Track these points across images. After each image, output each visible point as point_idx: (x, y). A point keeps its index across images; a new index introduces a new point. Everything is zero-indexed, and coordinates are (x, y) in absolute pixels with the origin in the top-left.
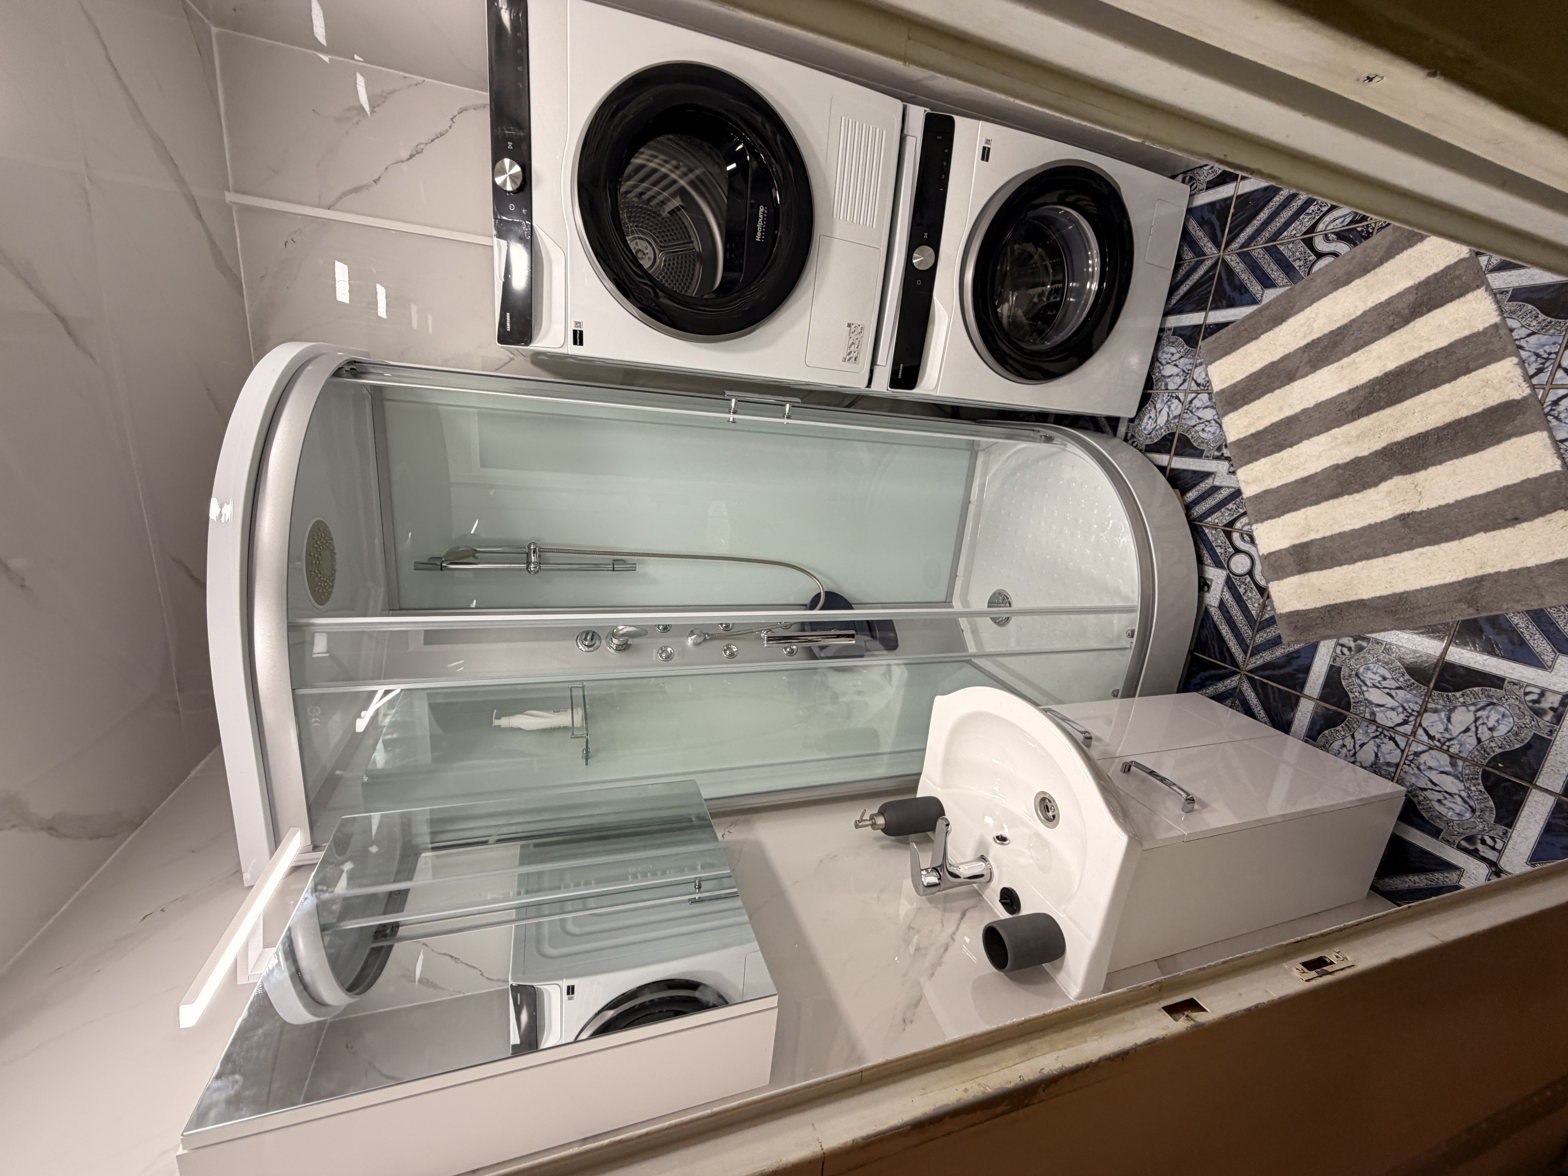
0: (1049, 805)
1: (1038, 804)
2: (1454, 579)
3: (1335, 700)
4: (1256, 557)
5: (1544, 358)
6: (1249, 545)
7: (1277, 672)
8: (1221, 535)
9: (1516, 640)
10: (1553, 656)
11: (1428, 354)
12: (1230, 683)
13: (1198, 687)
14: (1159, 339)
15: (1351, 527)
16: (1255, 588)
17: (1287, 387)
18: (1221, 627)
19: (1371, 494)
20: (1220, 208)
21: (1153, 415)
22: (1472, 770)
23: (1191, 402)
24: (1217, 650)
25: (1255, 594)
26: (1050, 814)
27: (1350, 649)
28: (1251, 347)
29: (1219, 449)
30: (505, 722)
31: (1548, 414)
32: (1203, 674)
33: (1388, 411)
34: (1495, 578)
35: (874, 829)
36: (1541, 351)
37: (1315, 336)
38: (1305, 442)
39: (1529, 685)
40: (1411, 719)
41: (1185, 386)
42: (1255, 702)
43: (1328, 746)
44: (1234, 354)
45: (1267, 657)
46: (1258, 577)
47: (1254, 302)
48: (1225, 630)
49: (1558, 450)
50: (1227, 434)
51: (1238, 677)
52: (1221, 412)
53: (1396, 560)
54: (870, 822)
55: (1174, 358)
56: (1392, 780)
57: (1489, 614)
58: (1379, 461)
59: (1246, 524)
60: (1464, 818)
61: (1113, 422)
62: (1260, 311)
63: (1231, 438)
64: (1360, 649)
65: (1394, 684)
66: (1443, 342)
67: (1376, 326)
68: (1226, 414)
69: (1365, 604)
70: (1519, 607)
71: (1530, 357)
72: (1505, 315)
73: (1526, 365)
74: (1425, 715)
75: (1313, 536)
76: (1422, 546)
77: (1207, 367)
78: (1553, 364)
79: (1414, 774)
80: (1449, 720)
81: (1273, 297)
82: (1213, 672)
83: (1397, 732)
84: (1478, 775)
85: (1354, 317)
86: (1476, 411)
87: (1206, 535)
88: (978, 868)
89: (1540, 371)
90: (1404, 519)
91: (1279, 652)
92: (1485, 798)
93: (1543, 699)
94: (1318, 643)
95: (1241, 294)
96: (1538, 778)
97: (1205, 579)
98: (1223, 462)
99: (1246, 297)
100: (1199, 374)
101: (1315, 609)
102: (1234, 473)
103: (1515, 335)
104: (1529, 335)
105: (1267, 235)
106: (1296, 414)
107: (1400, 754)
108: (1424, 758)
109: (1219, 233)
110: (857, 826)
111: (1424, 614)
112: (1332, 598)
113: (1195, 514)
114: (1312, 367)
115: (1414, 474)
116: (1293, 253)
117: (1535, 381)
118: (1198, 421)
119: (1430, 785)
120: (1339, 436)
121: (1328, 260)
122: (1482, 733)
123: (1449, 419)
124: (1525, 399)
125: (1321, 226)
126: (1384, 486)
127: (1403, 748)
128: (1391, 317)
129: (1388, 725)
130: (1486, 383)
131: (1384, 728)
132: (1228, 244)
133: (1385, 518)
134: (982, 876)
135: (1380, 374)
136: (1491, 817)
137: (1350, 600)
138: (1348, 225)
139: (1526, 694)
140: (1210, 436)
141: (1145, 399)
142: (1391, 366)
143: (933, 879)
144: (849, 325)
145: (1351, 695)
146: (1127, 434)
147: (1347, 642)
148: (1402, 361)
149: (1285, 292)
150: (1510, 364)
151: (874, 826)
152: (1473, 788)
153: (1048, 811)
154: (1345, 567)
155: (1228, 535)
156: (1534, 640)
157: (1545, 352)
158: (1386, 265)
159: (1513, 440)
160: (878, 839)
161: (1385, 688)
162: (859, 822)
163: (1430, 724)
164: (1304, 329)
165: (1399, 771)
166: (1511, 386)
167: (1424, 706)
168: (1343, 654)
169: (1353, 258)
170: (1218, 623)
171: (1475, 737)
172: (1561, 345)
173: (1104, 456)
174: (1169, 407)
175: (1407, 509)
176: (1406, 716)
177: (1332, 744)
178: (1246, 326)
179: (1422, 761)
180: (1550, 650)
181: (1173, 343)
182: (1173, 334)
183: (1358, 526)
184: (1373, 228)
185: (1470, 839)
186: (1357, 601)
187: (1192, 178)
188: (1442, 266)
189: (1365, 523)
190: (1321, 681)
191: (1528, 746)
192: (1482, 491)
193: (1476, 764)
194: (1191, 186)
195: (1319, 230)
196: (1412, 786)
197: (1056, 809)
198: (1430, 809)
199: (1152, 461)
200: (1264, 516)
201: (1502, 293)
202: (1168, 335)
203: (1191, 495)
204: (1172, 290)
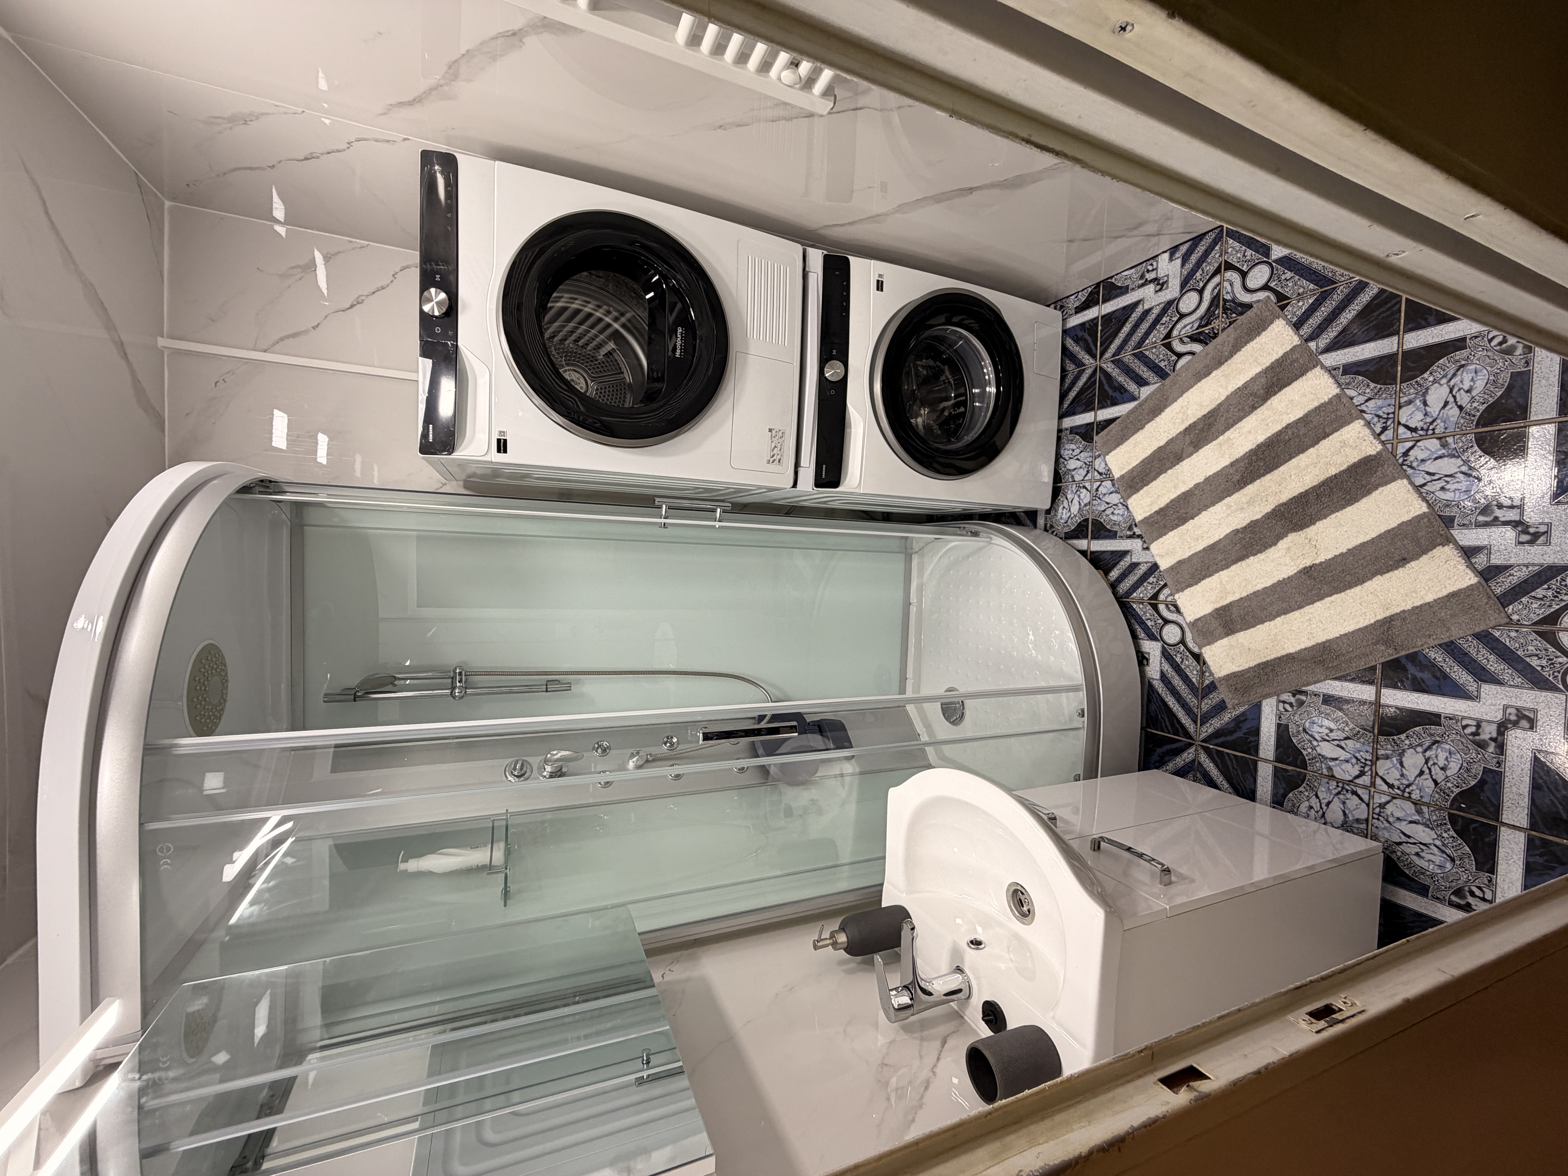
0: (1022, 898)
1: (1010, 898)
2: (1367, 623)
3: (1291, 759)
4: (1184, 625)
5: (1384, 418)
6: (1175, 615)
7: (1229, 738)
8: (1148, 608)
9: (1438, 674)
10: (1476, 686)
11: (1289, 425)
12: (1188, 756)
13: (1157, 764)
14: (1059, 439)
15: (1264, 586)
16: (1190, 656)
17: (1177, 467)
18: (1167, 700)
19: (1273, 553)
20: (1090, 327)
21: (1066, 504)
22: (1438, 815)
23: (1097, 490)
24: (1167, 723)
25: (1191, 661)
26: (1025, 909)
27: (1291, 705)
28: (1139, 436)
29: (1130, 528)
30: (413, 865)
31: (1402, 464)
32: (1159, 751)
33: (1268, 477)
34: (1402, 616)
35: (835, 949)
36: (1380, 413)
37: (1191, 421)
38: (1204, 513)
39: (1464, 718)
40: (1367, 769)
41: (1089, 476)
42: (1216, 773)
43: (1295, 810)
44: (1125, 444)
45: (1216, 724)
46: (1191, 645)
47: (1133, 398)
48: (1171, 702)
49: (1420, 494)
50: (1134, 515)
51: (1194, 748)
52: (1125, 495)
53: (1310, 611)
54: (831, 941)
55: (1075, 453)
56: (1366, 837)
57: (1407, 652)
58: (1272, 522)
59: (1168, 596)
60: (1447, 870)
61: (1031, 515)
62: (1140, 405)
63: (1139, 516)
64: (1301, 703)
65: (1342, 735)
66: (1299, 414)
67: (1240, 407)
68: (1129, 497)
69: (1293, 658)
70: (1432, 642)
71: (1372, 418)
72: (1343, 387)
73: (1372, 425)
74: (1379, 763)
75: (1230, 599)
76: (1331, 595)
77: (1105, 458)
78: (1393, 422)
79: (1385, 828)
80: (1401, 764)
81: (1148, 392)
82: (1168, 747)
83: (1357, 785)
84: (1445, 819)
85: (1219, 402)
86: (1342, 469)
87: (1134, 610)
88: (954, 982)
89: (1384, 429)
90: (1308, 572)
91: (1226, 717)
92: (1460, 844)
93: (1480, 730)
94: (1260, 702)
95: (1122, 393)
96: (1502, 814)
97: (1142, 653)
98: (1136, 540)
99: (1125, 395)
100: (1099, 464)
101: (1250, 669)
102: (1148, 549)
103: (1356, 401)
104: (1367, 401)
105: (1133, 344)
106: (1191, 489)
107: (1366, 808)
108: (1390, 808)
109: (1093, 348)
110: (816, 948)
111: (1350, 661)
112: (1262, 656)
113: (1121, 591)
114: (1194, 447)
115: (1305, 530)
116: (1157, 356)
117: (1383, 438)
118: (1107, 506)
119: (1404, 839)
120: (1233, 504)
121: (1188, 358)
122: (1436, 774)
123: (1322, 478)
124: (1379, 453)
125: (1175, 333)
126: (1283, 544)
127: (1367, 802)
128: (1251, 399)
129: (1348, 779)
130: (1344, 444)
131: (1344, 782)
132: (1102, 354)
133: (1291, 573)
134: (960, 991)
135: (1253, 447)
136: (1471, 864)
137: (1279, 655)
138: (1197, 329)
139: (1464, 727)
140: (1120, 518)
141: (1057, 492)
142: (1261, 438)
143: (905, 1000)
144: (770, 430)
145: (1305, 753)
146: (1046, 525)
147: (1287, 698)
148: (1269, 434)
149: (1157, 388)
150: (1358, 426)
151: (835, 945)
152: (1445, 835)
153: (1023, 906)
154: (1267, 624)
155: (1155, 607)
156: (1455, 672)
157: (1384, 413)
158: (1235, 357)
159: (1381, 489)
160: (841, 963)
161: (1334, 740)
162: (818, 942)
163: (1386, 772)
164: (1181, 415)
165: (1370, 827)
166: (1364, 444)
167: (1375, 754)
168: (1286, 711)
169: (1207, 354)
170: (1163, 695)
171: (1431, 779)
172: (1395, 406)
173: (1028, 544)
174: (1079, 496)
175: (1308, 563)
176: (1362, 767)
177: (1299, 807)
178: (1131, 419)
179: (1389, 813)
180: (1472, 680)
181: (1072, 440)
182: (1071, 433)
183: (1269, 584)
184: (1218, 330)
185: (1459, 892)
186: (1286, 655)
187: (1062, 307)
188: (1281, 353)
189: (1274, 580)
190: (1272, 741)
191: (1482, 783)
192: (1368, 538)
193: (1441, 809)
194: (1062, 312)
195: (1174, 335)
196: (1387, 841)
197: (1030, 902)
198: (1411, 865)
199: (1072, 547)
200: (1183, 585)
201: (1335, 369)
202: (1066, 435)
203: (1114, 574)
204: (1063, 397)
